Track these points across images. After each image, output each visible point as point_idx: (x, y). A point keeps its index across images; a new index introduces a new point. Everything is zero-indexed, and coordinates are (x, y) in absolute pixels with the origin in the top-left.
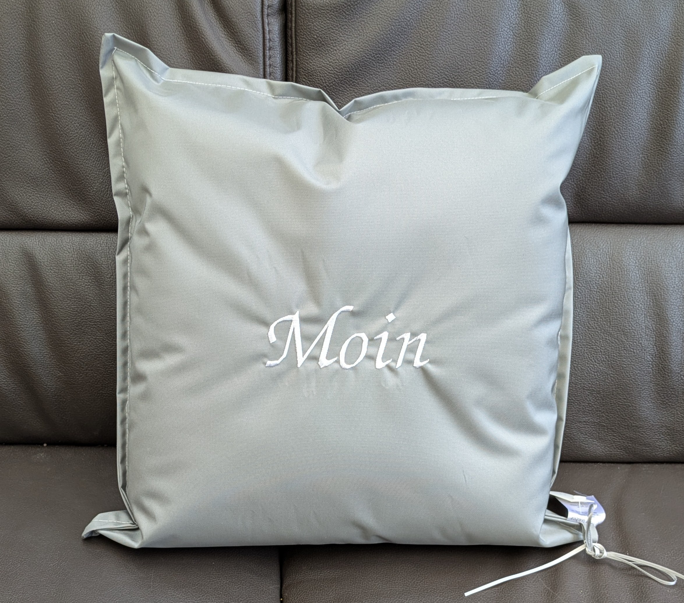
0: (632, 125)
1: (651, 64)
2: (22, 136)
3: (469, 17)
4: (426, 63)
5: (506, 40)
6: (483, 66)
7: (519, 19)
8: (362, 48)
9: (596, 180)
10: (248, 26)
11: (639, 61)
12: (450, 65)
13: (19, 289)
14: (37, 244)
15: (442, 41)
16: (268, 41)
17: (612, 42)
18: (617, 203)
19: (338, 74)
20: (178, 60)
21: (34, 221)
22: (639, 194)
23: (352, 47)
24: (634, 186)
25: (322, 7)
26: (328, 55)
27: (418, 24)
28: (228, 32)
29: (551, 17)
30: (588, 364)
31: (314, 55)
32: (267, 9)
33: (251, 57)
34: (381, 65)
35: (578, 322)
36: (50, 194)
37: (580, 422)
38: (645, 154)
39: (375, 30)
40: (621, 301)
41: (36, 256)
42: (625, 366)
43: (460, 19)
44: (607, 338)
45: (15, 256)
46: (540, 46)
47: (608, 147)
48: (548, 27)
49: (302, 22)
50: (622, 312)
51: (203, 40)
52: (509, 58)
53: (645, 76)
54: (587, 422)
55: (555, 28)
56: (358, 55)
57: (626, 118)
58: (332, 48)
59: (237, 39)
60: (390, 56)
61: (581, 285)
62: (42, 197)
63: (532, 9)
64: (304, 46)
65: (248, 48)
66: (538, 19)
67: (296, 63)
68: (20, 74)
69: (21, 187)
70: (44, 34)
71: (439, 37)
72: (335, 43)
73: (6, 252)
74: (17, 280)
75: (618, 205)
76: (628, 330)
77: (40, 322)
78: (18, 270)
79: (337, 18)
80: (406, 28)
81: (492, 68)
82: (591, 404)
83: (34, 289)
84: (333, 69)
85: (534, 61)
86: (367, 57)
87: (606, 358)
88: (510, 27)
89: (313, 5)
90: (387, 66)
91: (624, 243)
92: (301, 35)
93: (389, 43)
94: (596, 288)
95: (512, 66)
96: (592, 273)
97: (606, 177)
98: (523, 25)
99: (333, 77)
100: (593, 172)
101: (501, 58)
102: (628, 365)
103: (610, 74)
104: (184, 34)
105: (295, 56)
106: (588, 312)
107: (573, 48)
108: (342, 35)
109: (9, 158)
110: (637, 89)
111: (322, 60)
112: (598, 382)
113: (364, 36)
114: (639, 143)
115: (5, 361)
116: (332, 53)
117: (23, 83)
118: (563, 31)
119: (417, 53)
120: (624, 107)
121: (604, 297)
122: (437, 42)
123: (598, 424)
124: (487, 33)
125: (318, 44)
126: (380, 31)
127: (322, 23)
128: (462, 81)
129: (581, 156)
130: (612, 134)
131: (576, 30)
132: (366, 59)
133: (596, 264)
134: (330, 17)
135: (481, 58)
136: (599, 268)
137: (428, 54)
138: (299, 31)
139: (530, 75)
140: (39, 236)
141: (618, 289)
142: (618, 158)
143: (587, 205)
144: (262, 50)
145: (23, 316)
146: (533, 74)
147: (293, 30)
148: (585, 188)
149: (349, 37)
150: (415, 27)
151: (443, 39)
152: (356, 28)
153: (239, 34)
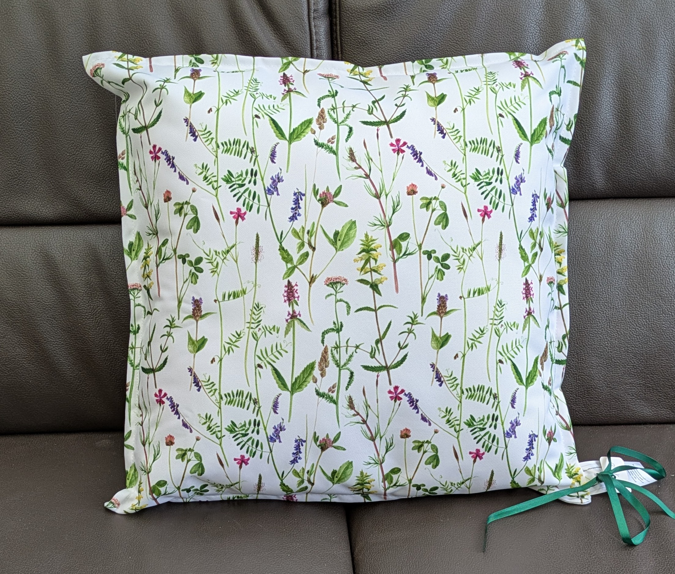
0: (654, 106)
1: (667, 51)
5: (533, 34)
7: (544, 16)
8: (403, 46)
9: (625, 157)
10: (295, 28)
11: (656, 48)
13: (83, 279)
14: (100, 236)
15: (475, 37)
16: (315, 41)
17: (630, 33)
18: (645, 178)
21: (97, 214)
22: (665, 169)
23: (392, 44)
24: (659, 162)
25: (365, 10)
26: (371, 53)
27: (453, 23)
28: (278, 35)
29: (573, 13)
30: (630, 328)
31: (359, 54)
32: (313, 13)
35: (618, 289)
37: (627, 383)
38: (668, 133)
39: (414, 30)
40: (656, 267)
41: (100, 248)
42: (665, 328)
43: (490, 17)
44: (647, 303)
45: (79, 248)
47: (633, 127)
48: (571, 22)
49: (346, 25)
50: (658, 278)
51: (255, 42)
53: (663, 63)
54: (633, 383)
55: (578, 22)
56: (399, 52)
57: (648, 100)
58: (375, 47)
59: (286, 40)
60: (429, 52)
61: (618, 255)
63: (555, 7)
64: (349, 46)
65: (296, 48)
66: (562, 16)
69: (85, 183)
70: (105, 42)
71: (472, 34)
72: (377, 42)
73: (71, 245)
74: (81, 270)
75: (647, 180)
76: (666, 295)
77: (104, 309)
78: (83, 262)
79: (378, 20)
80: (441, 27)
82: (635, 366)
83: (98, 279)
86: (407, 53)
87: (646, 322)
88: (537, 23)
89: (356, 9)
91: (655, 215)
92: (346, 36)
93: (426, 41)
94: (632, 256)
96: (628, 243)
97: (634, 155)
98: (548, 21)
100: (621, 151)
102: (668, 327)
103: (630, 61)
104: (237, 37)
107: (595, 40)
108: (384, 35)
109: (74, 156)
110: (656, 74)
112: (640, 345)
113: (404, 35)
114: (661, 122)
115: (70, 348)
116: (375, 51)
117: (87, 88)
118: (585, 25)
119: (453, 49)
120: (645, 91)
121: (640, 265)
122: (471, 39)
123: (644, 385)
124: (516, 29)
125: (362, 43)
126: (418, 30)
127: (365, 25)
129: (609, 136)
130: (637, 116)
131: (596, 23)
133: (631, 235)
134: (372, 19)
136: (634, 238)
137: (463, 49)
138: (344, 33)
140: (102, 229)
141: (653, 256)
142: (643, 137)
143: (617, 181)
144: (310, 50)
147: (338, 32)
148: (615, 165)
149: (390, 36)
150: (450, 26)
151: (476, 35)
152: (396, 28)
153: (288, 35)
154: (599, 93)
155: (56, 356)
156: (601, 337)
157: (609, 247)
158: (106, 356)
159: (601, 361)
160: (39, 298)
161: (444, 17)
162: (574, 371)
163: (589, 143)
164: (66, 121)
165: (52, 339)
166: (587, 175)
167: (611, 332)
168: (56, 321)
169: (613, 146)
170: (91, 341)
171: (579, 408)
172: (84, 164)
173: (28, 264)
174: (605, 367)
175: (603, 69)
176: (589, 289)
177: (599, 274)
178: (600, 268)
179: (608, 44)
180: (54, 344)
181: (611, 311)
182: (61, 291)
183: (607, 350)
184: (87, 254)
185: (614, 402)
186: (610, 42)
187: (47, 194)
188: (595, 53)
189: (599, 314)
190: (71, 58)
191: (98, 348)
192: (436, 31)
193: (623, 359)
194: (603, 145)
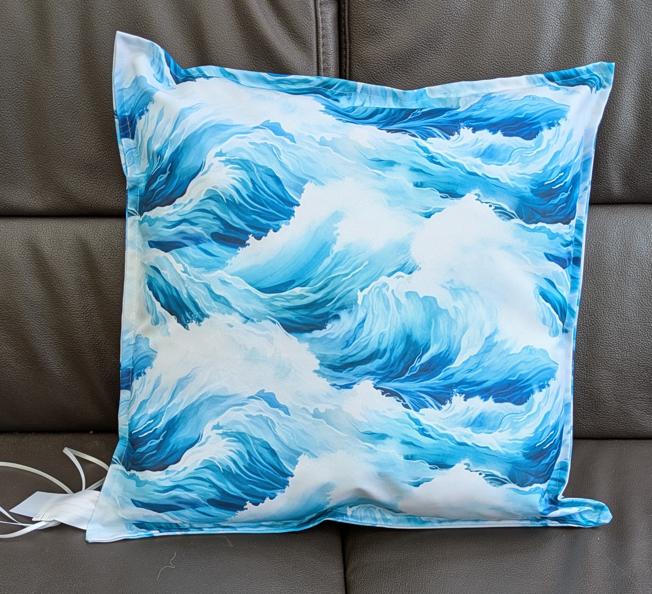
2: (76, 123)
3: (517, 6)
4: (476, 50)
5: (554, 27)
6: (532, 52)
7: (566, 7)
8: (414, 36)
9: (644, 161)
10: (301, 14)
12: (500, 52)
13: (73, 276)
14: (92, 230)
15: (492, 29)
16: (321, 29)
19: (391, 60)
20: (233, 48)
21: (88, 207)
23: (404, 35)
26: (381, 42)
27: (468, 13)
28: (282, 21)
29: (597, 6)
30: (642, 341)
31: (368, 43)
33: (305, 44)
34: (432, 52)
35: (631, 300)
36: (104, 180)
37: (636, 398)
39: (427, 19)
41: (91, 243)
43: (508, 8)
45: (69, 243)
46: (587, 34)
48: (594, 15)
49: (355, 12)
51: (257, 28)
52: (557, 45)
54: (643, 398)
55: (601, 16)
56: (411, 43)
58: (385, 36)
59: (290, 27)
60: (442, 43)
61: (633, 264)
62: (96, 184)
64: (357, 34)
65: (301, 35)
66: (584, 8)
67: (350, 51)
68: (74, 63)
69: (76, 174)
70: (99, 23)
71: (489, 25)
72: (388, 31)
73: (60, 240)
74: (71, 266)
77: (95, 308)
78: (73, 257)
79: (390, 7)
80: (456, 17)
81: (541, 55)
82: (646, 380)
83: (88, 275)
84: (386, 56)
85: (582, 48)
86: (419, 44)
88: (557, 15)
90: (439, 53)
92: (355, 23)
93: (440, 31)
94: (648, 266)
95: (560, 53)
96: (643, 252)
98: (570, 13)
99: (386, 64)
100: (641, 154)
101: (549, 45)
104: (238, 22)
105: (348, 45)
106: (640, 290)
107: (618, 35)
108: (394, 24)
109: (63, 145)
111: (375, 48)
113: (416, 24)
115: (59, 348)
116: (385, 41)
117: (78, 72)
118: (608, 19)
119: (468, 40)
122: (487, 30)
124: (535, 21)
125: (371, 32)
126: (432, 19)
127: (375, 13)
128: (512, 67)
129: (629, 138)
131: (621, 18)
132: (418, 46)
133: (647, 243)
134: (382, 6)
135: (530, 45)
137: (478, 41)
138: (352, 20)
139: (578, 61)
140: (93, 222)
143: (635, 186)
144: (315, 38)
145: (77, 303)
146: (581, 60)
147: (347, 19)
148: (634, 170)
149: (402, 25)
150: (466, 16)
151: (493, 27)
152: (408, 17)
153: (292, 22)
154: (620, 93)
155: (44, 356)
156: (612, 350)
157: (624, 255)
158: (96, 358)
159: (611, 374)
160: (27, 295)
161: (460, 6)
162: (582, 384)
163: (608, 145)
164: (55, 107)
165: (40, 337)
166: (604, 179)
167: (622, 345)
168: (45, 318)
169: (633, 148)
170: (81, 341)
171: (586, 422)
172: (75, 154)
173: (15, 258)
174: (615, 380)
175: (625, 67)
176: (602, 299)
177: (613, 284)
178: (613, 277)
179: (632, 40)
180: (42, 343)
181: (623, 322)
182: (50, 287)
183: (617, 363)
184: (77, 250)
185: (622, 416)
186: (634, 38)
187: (35, 185)
188: (618, 50)
189: (611, 325)
190: (60, 39)
191: (88, 349)
192: (451, 21)
193: (634, 372)
194: (621, 148)
